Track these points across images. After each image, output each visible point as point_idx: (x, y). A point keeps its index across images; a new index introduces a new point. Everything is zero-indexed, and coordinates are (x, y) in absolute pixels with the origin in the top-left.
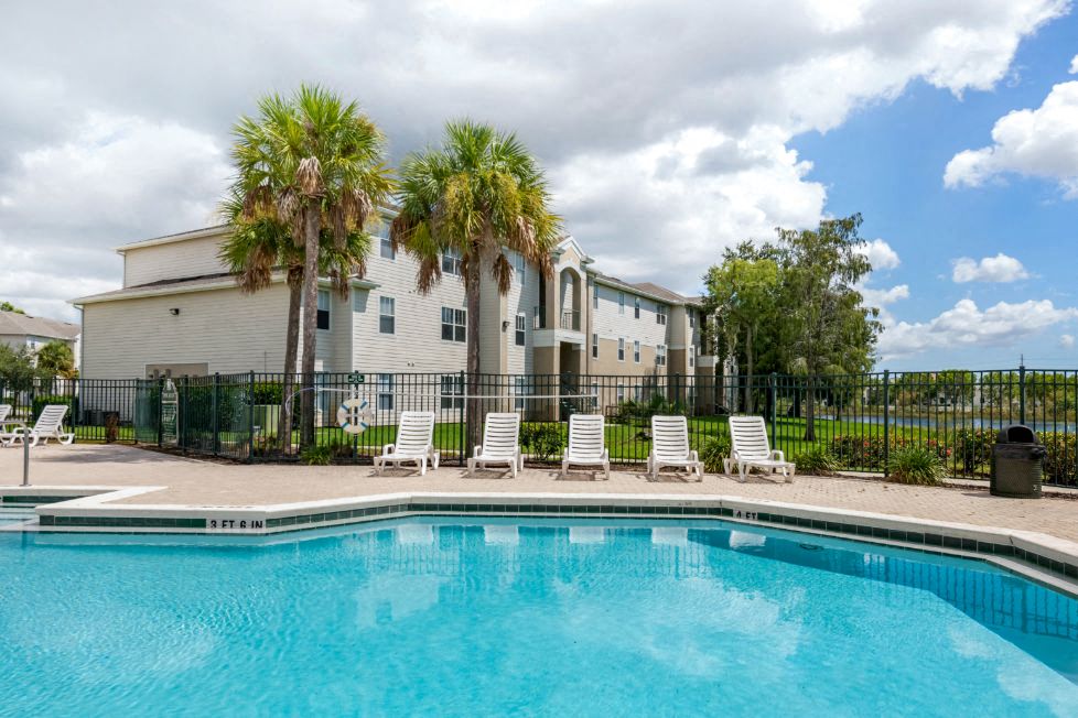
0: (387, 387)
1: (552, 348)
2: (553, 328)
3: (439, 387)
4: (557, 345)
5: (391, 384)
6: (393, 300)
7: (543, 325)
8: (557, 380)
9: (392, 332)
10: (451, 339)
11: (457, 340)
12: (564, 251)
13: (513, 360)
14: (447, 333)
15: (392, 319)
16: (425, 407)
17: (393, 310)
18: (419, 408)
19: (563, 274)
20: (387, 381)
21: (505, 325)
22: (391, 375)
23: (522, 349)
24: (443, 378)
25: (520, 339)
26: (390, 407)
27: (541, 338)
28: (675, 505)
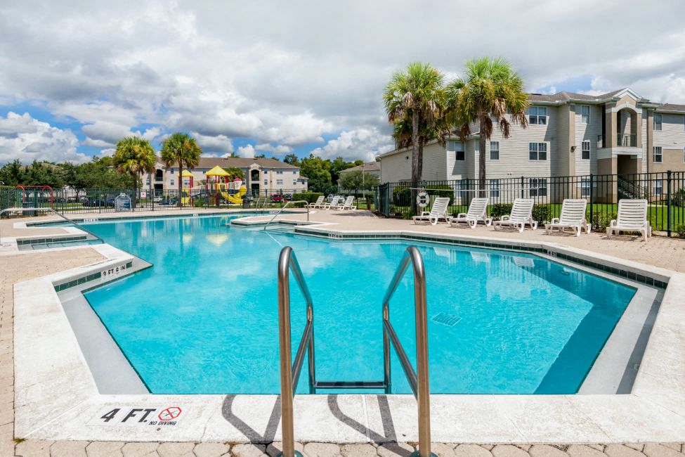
0: (495, 187)
1: (610, 160)
2: (611, 147)
3: (529, 185)
4: (614, 156)
5: (497, 185)
6: (498, 143)
7: (604, 146)
8: (615, 178)
9: (498, 158)
10: (536, 159)
11: (540, 159)
12: (620, 99)
13: (580, 168)
14: (533, 156)
15: (498, 152)
16: (525, 196)
17: (498, 148)
18: (520, 196)
19: (619, 113)
20: (496, 183)
21: (573, 149)
22: (497, 180)
23: (588, 162)
24: (531, 180)
25: (586, 155)
26: (498, 196)
27: (603, 154)
28: (516, 245)
